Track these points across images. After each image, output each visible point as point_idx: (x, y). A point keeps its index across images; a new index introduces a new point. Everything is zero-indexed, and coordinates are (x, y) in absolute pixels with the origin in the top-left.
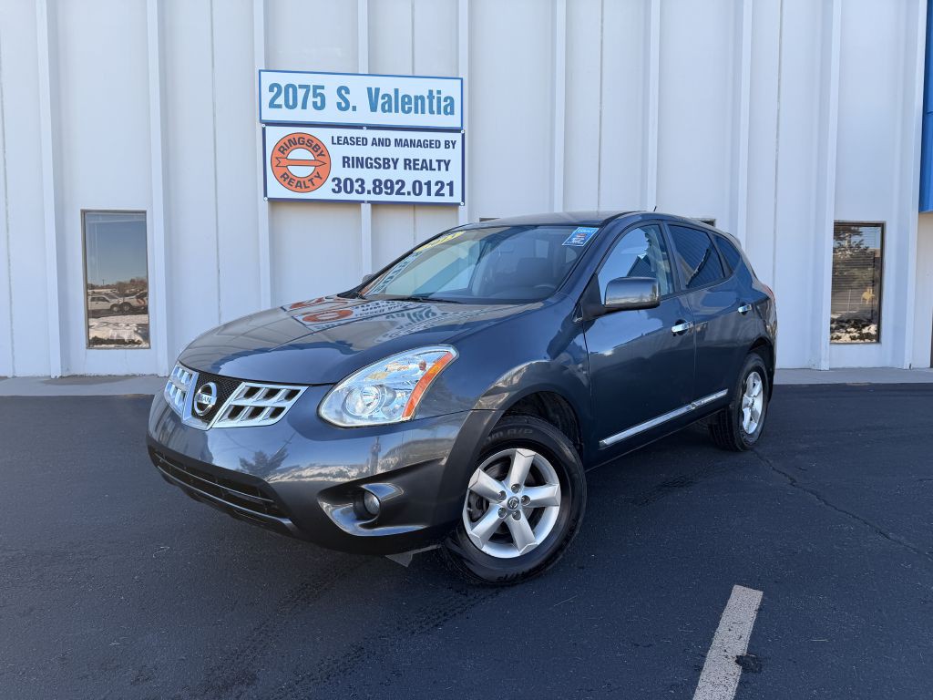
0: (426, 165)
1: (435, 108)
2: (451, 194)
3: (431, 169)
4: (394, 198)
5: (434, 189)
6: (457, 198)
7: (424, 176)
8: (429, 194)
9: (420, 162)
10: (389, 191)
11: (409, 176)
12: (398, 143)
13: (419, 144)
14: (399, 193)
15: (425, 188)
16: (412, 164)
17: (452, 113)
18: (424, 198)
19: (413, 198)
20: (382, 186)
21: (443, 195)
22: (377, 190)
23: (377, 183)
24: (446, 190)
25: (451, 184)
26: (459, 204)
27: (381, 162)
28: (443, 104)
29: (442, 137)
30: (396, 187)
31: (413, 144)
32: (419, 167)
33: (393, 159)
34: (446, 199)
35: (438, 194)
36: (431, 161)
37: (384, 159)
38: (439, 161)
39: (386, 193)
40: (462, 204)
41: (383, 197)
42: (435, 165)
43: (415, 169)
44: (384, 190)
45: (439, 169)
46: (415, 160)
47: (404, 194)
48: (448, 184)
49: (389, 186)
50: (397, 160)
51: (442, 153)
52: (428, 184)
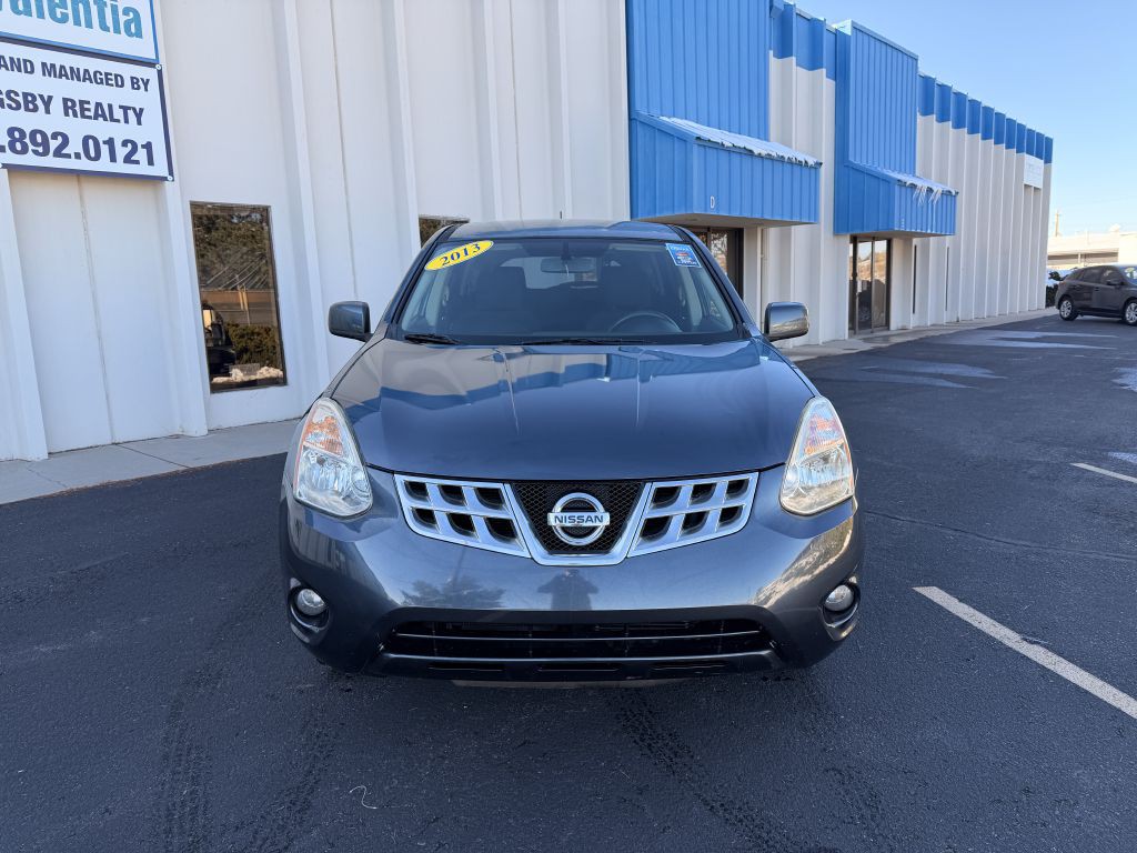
0: (102, 113)
1: (109, 22)
2: (151, 162)
3: (113, 120)
4: (50, 161)
5: (121, 152)
6: (160, 169)
7: (102, 130)
8: (113, 159)
9: (92, 107)
10: (40, 149)
11: (77, 128)
12: (48, 70)
13: (87, 77)
14: (58, 153)
15: (105, 149)
16: (77, 108)
17: (139, 34)
18: (104, 164)
19: (84, 164)
20: (27, 140)
21: (137, 162)
22: (18, 146)
23: (17, 135)
24: (141, 155)
25: (148, 146)
26: (165, 179)
27: (20, 99)
28: (123, 19)
29: (127, 71)
30: (54, 144)
31: (75, 74)
32: (92, 114)
33: (41, 96)
34: (143, 169)
35: (128, 159)
36: (110, 106)
37: (25, 95)
38: (125, 109)
39: (36, 152)
40: (170, 178)
41: (29, 159)
42: (118, 114)
43: (83, 116)
44: (31, 147)
45: (126, 121)
46: (82, 102)
47: (68, 156)
48: (143, 146)
49: (41, 141)
50: (50, 98)
51: (126, 96)
52: (110, 142)
